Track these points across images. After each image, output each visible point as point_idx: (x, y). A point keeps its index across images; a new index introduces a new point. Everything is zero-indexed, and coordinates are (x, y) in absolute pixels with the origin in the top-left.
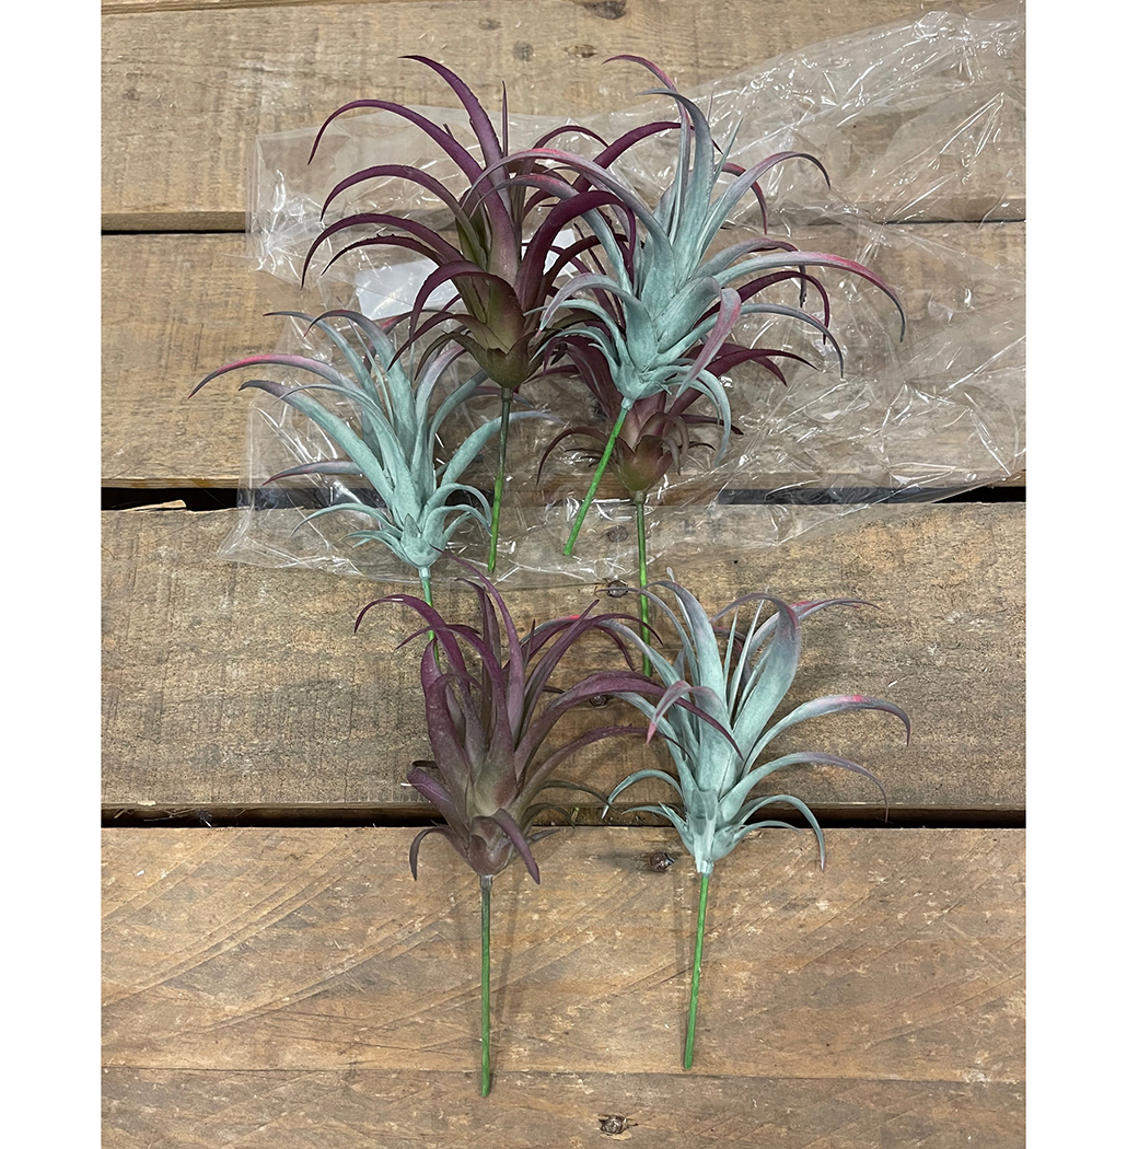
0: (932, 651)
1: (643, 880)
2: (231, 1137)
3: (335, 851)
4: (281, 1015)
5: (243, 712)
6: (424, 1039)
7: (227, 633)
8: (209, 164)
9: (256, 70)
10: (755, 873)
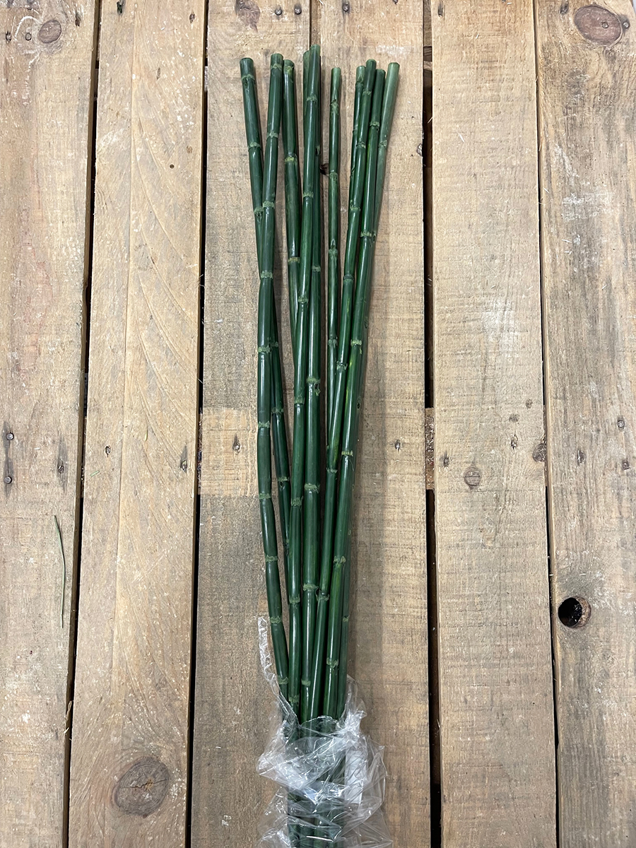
0: (251, 561)
1: (178, 461)
4: (141, 351)
5: (234, 329)
6: (133, 393)
8: (457, 294)
9: (505, 308)
10: (180, 496)
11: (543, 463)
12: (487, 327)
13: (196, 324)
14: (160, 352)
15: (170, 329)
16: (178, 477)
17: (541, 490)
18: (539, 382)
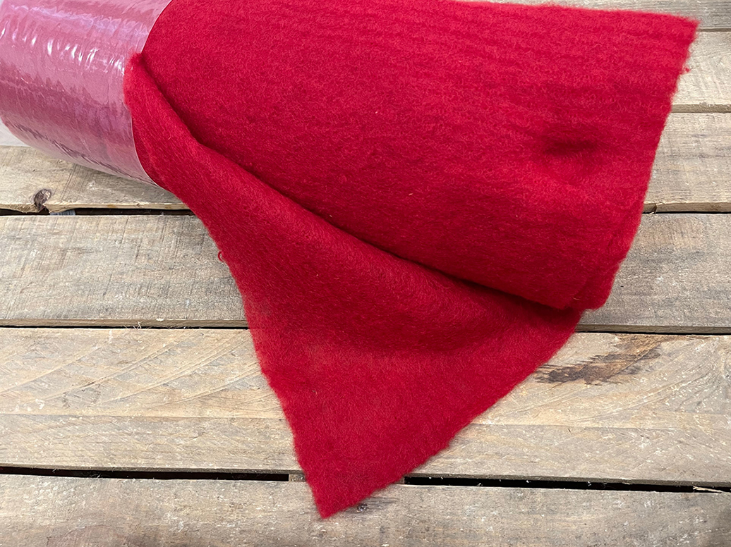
2: (182, 442)
3: (234, 338)
4: (207, 398)
5: (202, 287)
6: (264, 407)
7: (198, 259)
14: (213, 373)
15: (186, 362)
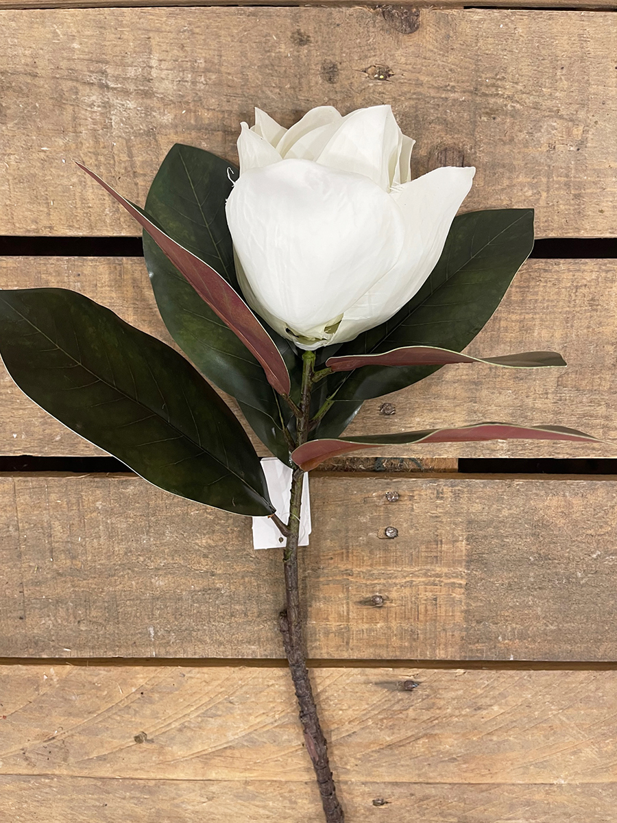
1: (400, 695)
10: (461, 692)
11: (424, 11)
12: (143, 127)
13: (159, 669)
14: (210, 726)
15: (170, 712)
16: (428, 696)
17: (476, 17)
18: (254, 14)
